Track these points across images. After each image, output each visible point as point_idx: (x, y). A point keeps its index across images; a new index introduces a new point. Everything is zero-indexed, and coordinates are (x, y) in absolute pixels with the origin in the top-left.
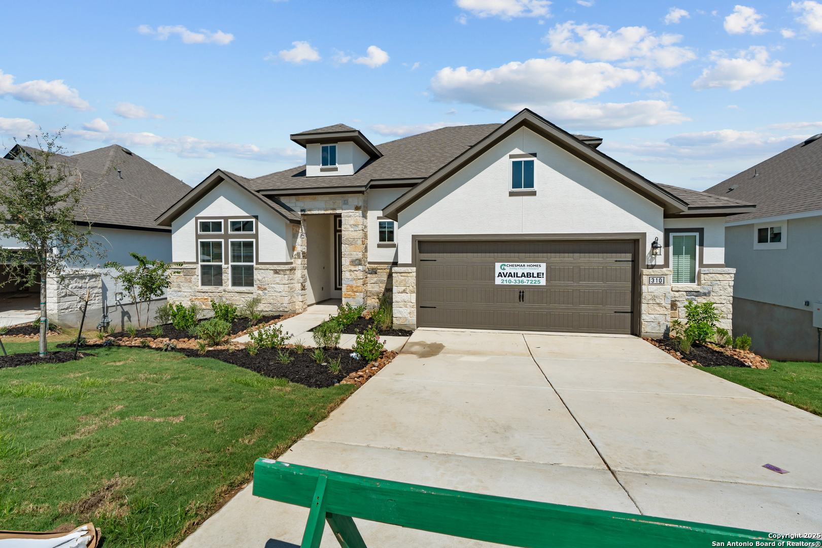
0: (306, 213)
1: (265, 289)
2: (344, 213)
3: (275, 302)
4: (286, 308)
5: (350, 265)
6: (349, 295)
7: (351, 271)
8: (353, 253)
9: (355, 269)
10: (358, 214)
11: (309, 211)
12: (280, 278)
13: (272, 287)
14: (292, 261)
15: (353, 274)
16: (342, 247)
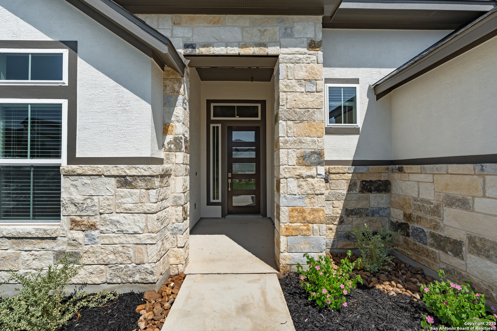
0: (197, 51)
1: (93, 227)
2: (284, 53)
3: (120, 260)
4: (152, 273)
5: (299, 164)
6: (297, 229)
7: (300, 177)
8: (304, 139)
9: (309, 173)
10: (314, 58)
11: (204, 46)
12: (136, 199)
13: (112, 222)
14: (162, 155)
15: (304, 183)
16: (280, 126)
